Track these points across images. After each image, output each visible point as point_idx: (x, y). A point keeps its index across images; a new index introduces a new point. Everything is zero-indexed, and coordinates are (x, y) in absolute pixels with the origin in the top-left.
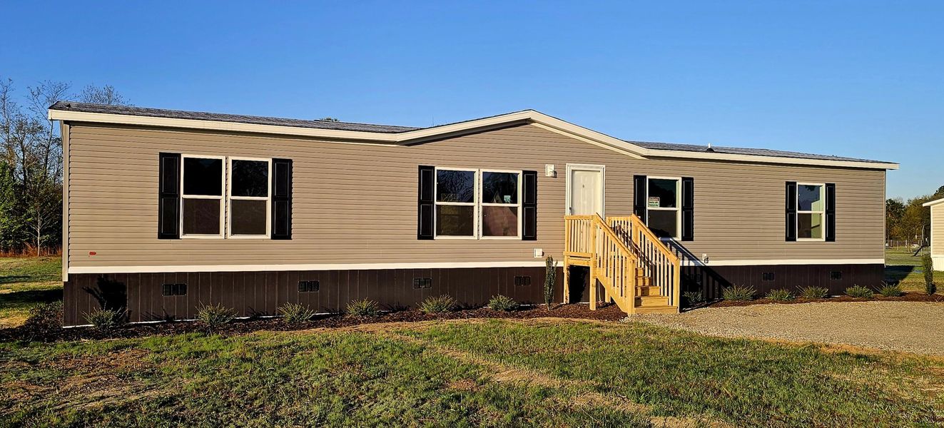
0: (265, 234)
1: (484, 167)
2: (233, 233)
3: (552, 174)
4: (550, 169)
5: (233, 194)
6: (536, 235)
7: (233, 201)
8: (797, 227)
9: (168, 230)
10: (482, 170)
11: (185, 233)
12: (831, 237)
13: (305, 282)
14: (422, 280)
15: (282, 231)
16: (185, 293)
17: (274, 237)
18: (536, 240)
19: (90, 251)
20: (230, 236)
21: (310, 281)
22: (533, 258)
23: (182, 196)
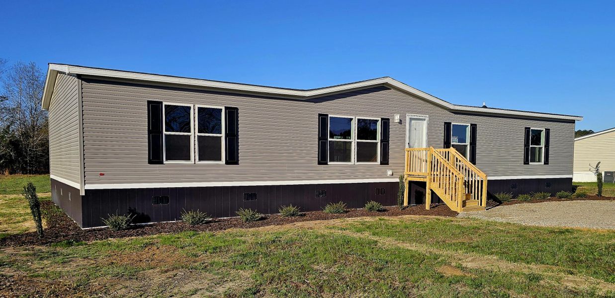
0: (221, 160)
1: (360, 115)
2: (200, 160)
3: (398, 121)
4: (397, 118)
5: (199, 132)
6: (388, 161)
7: (199, 137)
8: (530, 156)
9: (155, 158)
10: (357, 118)
11: (167, 159)
12: (546, 162)
13: (248, 194)
14: (321, 192)
15: (232, 159)
16: (168, 202)
17: (227, 163)
18: (388, 164)
19: (100, 173)
20: (198, 162)
21: (251, 193)
22: (387, 176)
23: (164, 132)
